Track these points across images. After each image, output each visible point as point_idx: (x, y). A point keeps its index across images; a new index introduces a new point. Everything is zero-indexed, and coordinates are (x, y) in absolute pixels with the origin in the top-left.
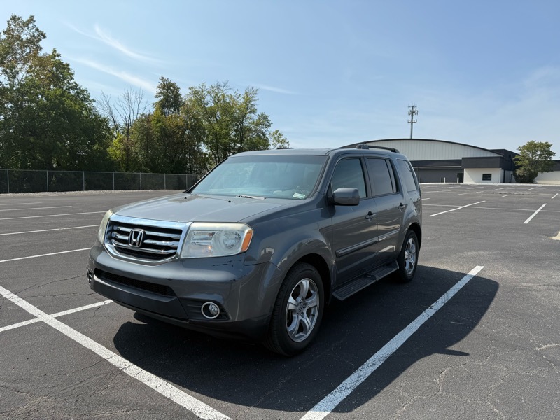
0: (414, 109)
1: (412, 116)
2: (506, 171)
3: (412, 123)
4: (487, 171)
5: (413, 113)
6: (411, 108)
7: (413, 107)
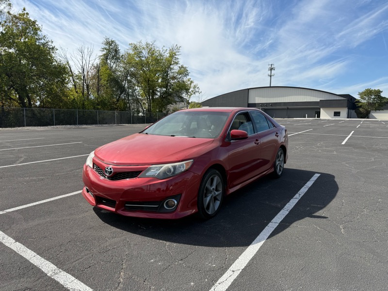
0: (273, 66)
1: (271, 71)
2: (350, 110)
3: (271, 76)
4: (337, 110)
5: (271, 69)
6: (270, 66)
7: (271, 65)
